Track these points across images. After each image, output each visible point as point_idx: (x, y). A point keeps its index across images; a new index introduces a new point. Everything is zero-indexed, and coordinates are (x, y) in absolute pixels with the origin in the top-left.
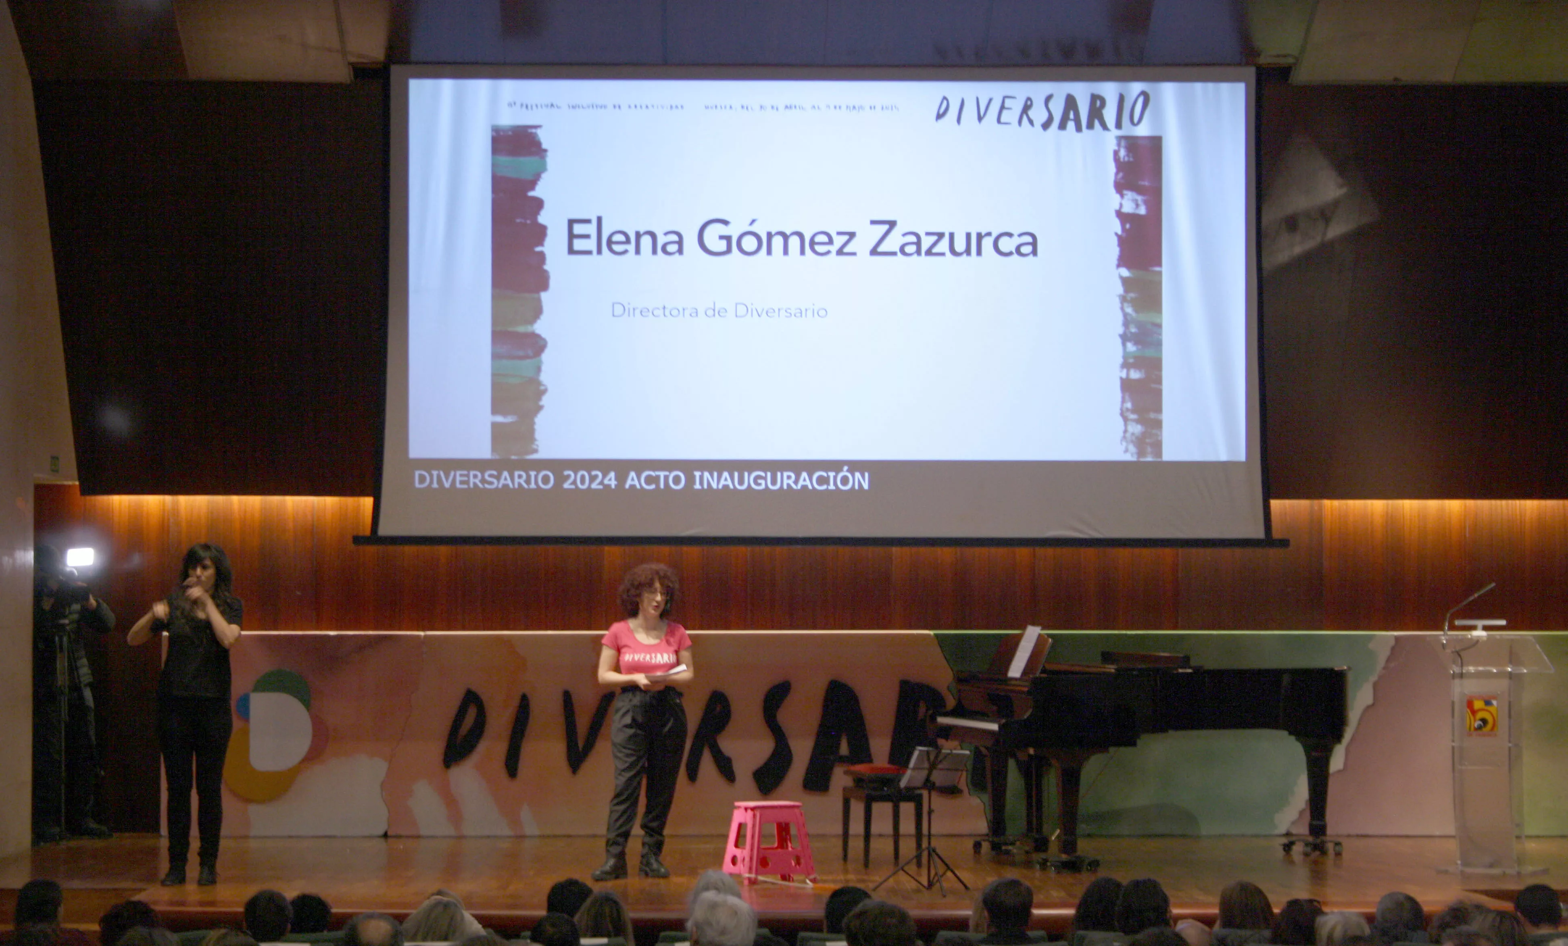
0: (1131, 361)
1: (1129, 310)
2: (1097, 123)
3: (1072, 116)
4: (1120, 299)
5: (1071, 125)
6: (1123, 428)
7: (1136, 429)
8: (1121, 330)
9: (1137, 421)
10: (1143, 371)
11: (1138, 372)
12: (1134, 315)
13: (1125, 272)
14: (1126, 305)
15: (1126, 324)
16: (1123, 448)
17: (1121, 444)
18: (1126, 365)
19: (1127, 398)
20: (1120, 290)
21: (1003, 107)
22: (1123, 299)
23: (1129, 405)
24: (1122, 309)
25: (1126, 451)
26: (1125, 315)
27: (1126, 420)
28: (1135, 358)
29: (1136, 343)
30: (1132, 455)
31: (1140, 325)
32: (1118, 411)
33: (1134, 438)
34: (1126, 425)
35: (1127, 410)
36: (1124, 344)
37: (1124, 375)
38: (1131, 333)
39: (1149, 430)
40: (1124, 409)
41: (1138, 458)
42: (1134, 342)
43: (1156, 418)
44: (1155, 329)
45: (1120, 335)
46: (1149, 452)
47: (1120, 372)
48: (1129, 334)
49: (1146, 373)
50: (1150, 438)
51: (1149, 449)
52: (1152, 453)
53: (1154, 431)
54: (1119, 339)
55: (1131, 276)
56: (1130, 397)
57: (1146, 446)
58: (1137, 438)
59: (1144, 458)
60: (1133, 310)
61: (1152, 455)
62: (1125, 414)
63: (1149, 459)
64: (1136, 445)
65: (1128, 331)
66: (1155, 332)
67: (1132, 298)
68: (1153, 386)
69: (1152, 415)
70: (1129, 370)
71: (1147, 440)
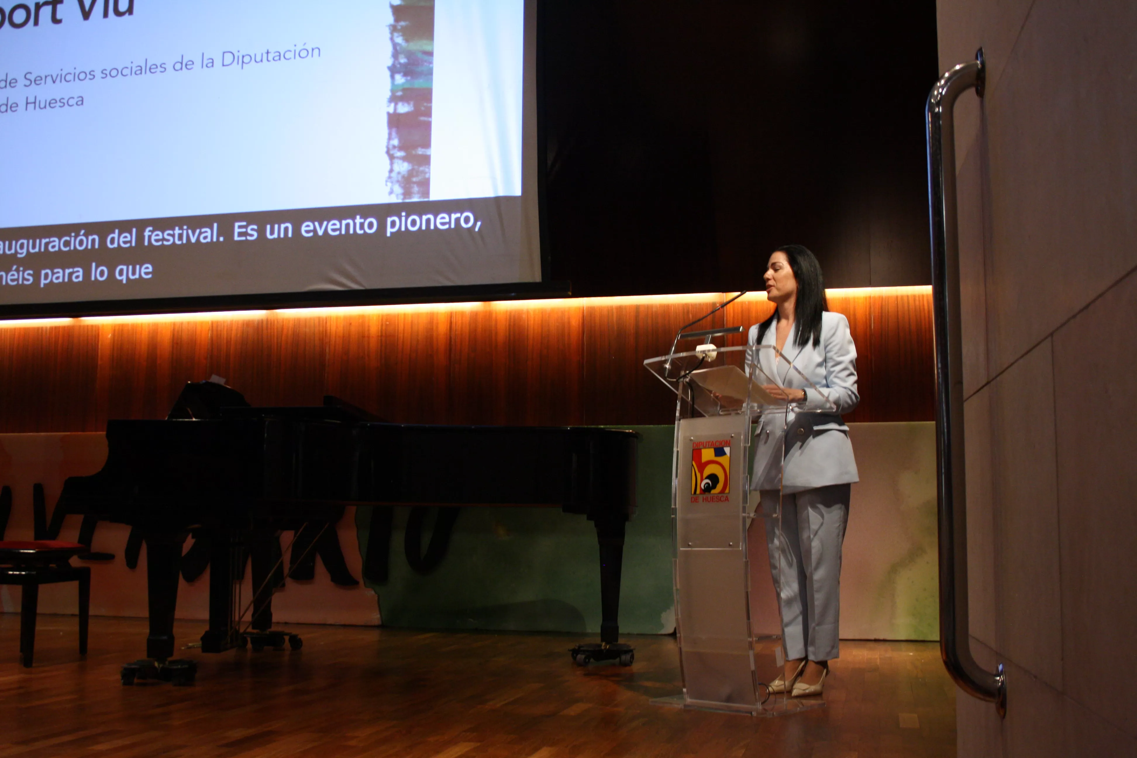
0: (399, 93)
1: (399, 40)
4: (390, 29)
6: (388, 167)
7: (403, 167)
8: (390, 62)
9: (404, 159)
10: (412, 103)
11: (406, 105)
12: (404, 44)
14: (396, 34)
15: (395, 55)
16: (388, 189)
17: (386, 185)
18: (394, 99)
19: (394, 134)
20: (390, 19)
22: (394, 29)
23: (395, 142)
24: (392, 39)
25: (391, 192)
26: (395, 45)
27: (392, 157)
28: (404, 90)
29: (405, 75)
30: (397, 195)
31: (410, 55)
32: (385, 150)
33: (400, 178)
34: (392, 164)
35: (394, 147)
36: (392, 77)
37: (391, 110)
38: (400, 64)
39: (416, 167)
40: (391, 147)
41: (404, 199)
42: (402, 74)
43: (424, 153)
44: (426, 58)
45: (389, 68)
46: (415, 192)
47: (388, 106)
48: (398, 66)
49: (415, 106)
50: (417, 176)
51: (416, 189)
52: (418, 193)
53: (421, 169)
54: (388, 73)
55: (403, 3)
56: (398, 133)
57: (412, 185)
58: (403, 177)
59: (410, 198)
60: (403, 39)
61: (419, 195)
62: (391, 152)
63: (415, 199)
64: (402, 185)
65: (396, 62)
66: (426, 61)
67: (402, 27)
68: (422, 118)
69: (420, 151)
70: (396, 104)
71: (414, 179)
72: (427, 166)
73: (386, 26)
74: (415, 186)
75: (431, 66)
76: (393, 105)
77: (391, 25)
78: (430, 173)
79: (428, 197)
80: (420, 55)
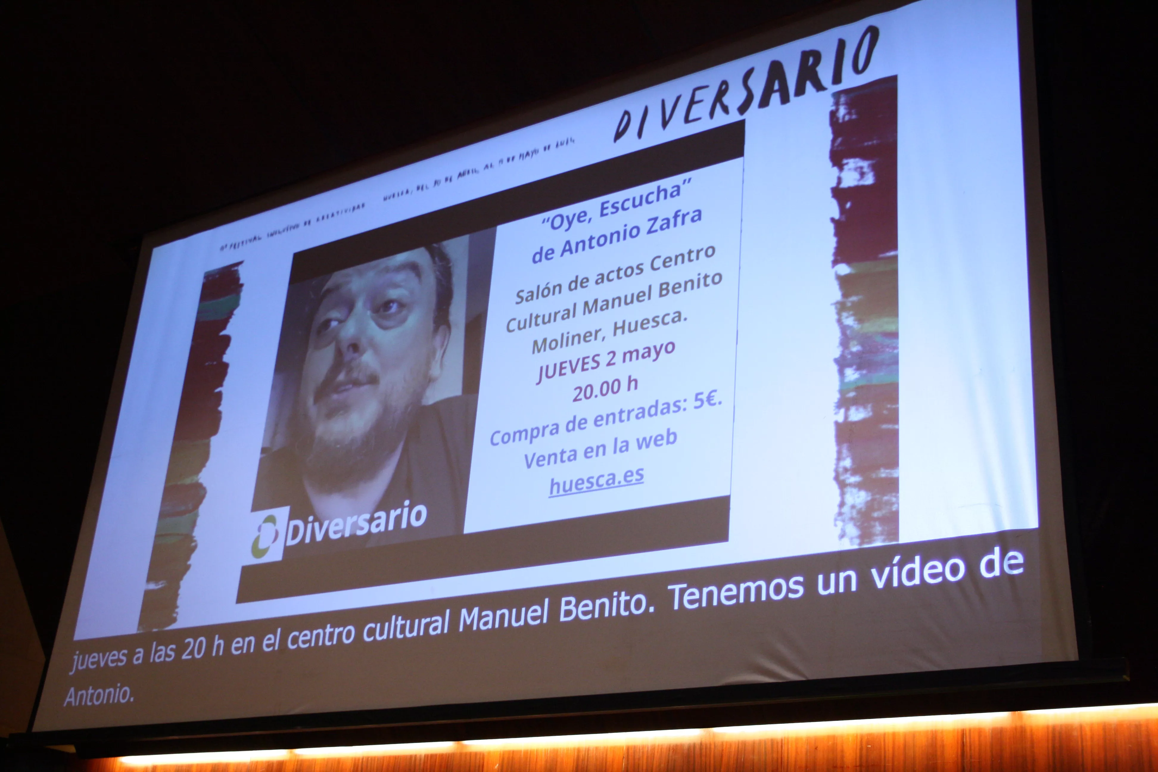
0: (852, 394)
1: (849, 321)
2: (809, 86)
3: (776, 87)
4: (836, 308)
5: (775, 98)
6: (838, 500)
7: (859, 498)
8: (837, 353)
9: (859, 486)
10: (869, 406)
11: (861, 409)
12: (856, 326)
13: (844, 269)
14: (845, 314)
15: (845, 343)
16: (838, 531)
17: (836, 525)
18: (844, 403)
19: (845, 451)
20: (837, 295)
21: (692, 102)
22: (841, 307)
23: (847, 463)
24: (839, 321)
25: (842, 536)
26: (844, 329)
27: (842, 485)
28: (858, 389)
29: (859, 368)
30: (851, 539)
31: (865, 339)
32: (833, 474)
33: (855, 514)
34: (843, 494)
35: (846, 470)
36: (841, 373)
37: (840, 418)
38: (852, 353)
39: (877, 496)
40: (841, 470)
41: (860, 544)
42: (854, 367)
43: (889, 476)
44: (887, 341)
45: (836, 361)
46: (878, 532)
47: (836, 414)
48: (849, 357)
49: (873, 410)
50: (879, 509)
51: (878, 528)
52: (882, 534)
53: (886, 498)
54: (835, 368)
55: (853, 272)
56: (850, 449)
57: (872, 523)
58: (859, 512)
59: (870, 543)
60: (855, 320)
61: (883, 537)
62: (842, 478)
63: (878, 543)
64: (858, 524)
65: (847, 352)
66: (888, 346)
67: (853, 303)
68: (885, 426)
69: (883, 473)
70: (847, 410)
71: (876, 515)
72: (894, 494)
73: (832, 304)
74: (877, 524)
75: (895, 351)
76: (842, 411)
77: (837, 303)
78: (898, 504)
79: (897, 538)
80: (879, 339)
